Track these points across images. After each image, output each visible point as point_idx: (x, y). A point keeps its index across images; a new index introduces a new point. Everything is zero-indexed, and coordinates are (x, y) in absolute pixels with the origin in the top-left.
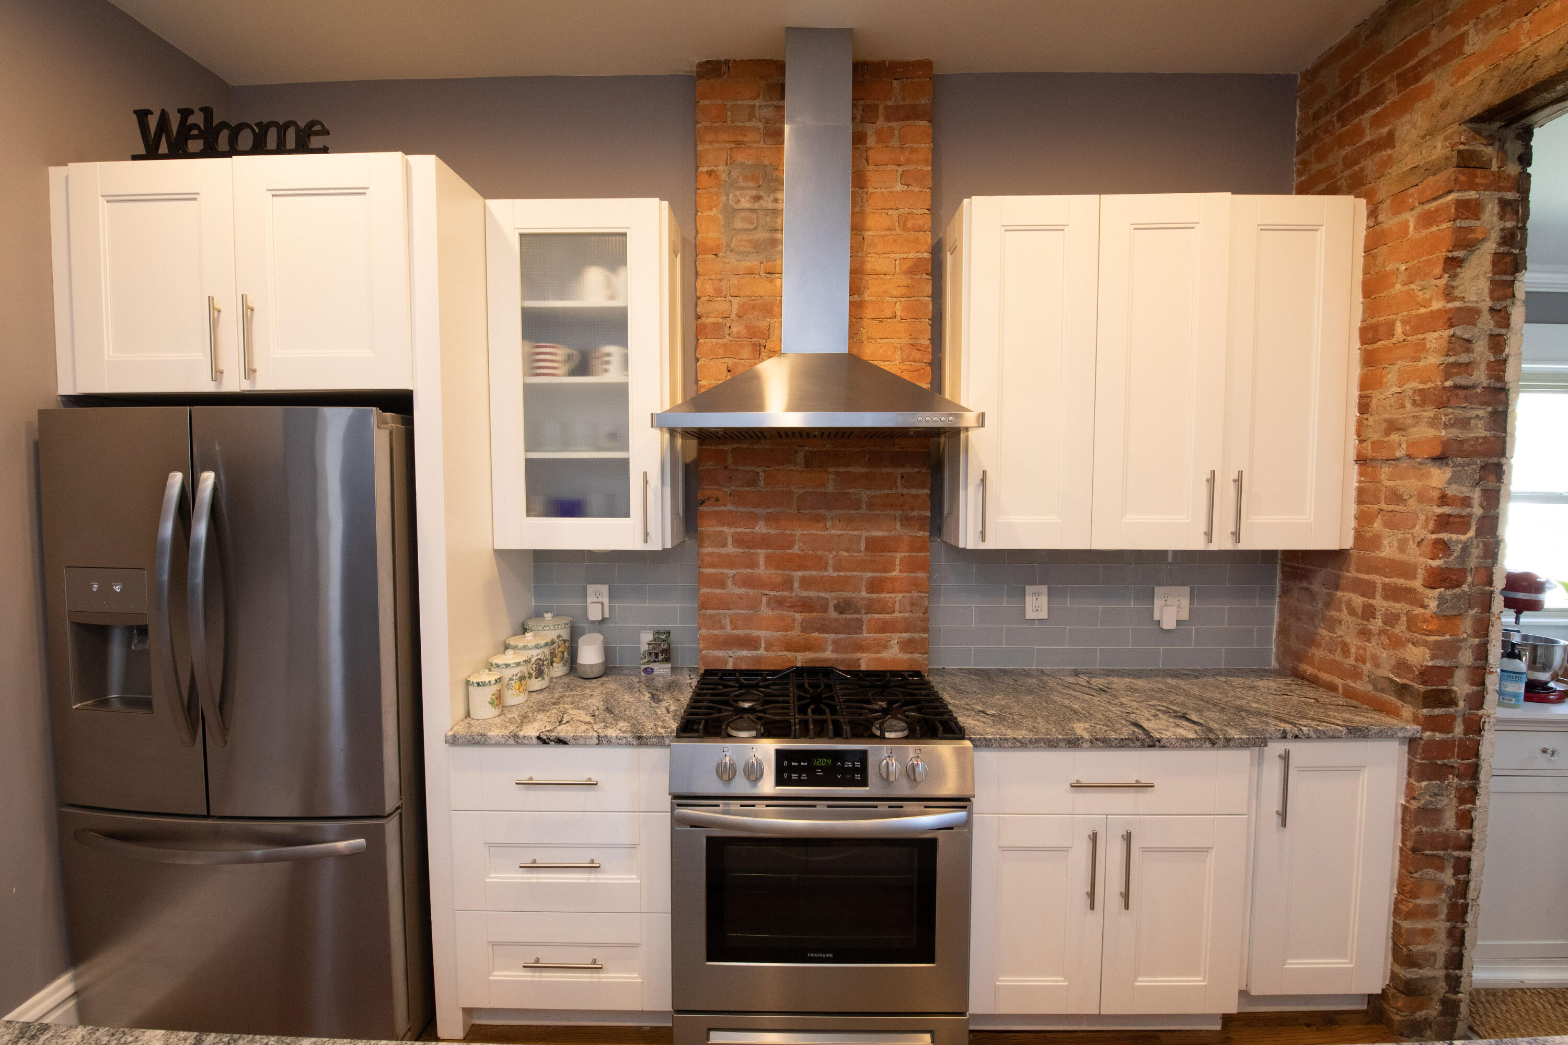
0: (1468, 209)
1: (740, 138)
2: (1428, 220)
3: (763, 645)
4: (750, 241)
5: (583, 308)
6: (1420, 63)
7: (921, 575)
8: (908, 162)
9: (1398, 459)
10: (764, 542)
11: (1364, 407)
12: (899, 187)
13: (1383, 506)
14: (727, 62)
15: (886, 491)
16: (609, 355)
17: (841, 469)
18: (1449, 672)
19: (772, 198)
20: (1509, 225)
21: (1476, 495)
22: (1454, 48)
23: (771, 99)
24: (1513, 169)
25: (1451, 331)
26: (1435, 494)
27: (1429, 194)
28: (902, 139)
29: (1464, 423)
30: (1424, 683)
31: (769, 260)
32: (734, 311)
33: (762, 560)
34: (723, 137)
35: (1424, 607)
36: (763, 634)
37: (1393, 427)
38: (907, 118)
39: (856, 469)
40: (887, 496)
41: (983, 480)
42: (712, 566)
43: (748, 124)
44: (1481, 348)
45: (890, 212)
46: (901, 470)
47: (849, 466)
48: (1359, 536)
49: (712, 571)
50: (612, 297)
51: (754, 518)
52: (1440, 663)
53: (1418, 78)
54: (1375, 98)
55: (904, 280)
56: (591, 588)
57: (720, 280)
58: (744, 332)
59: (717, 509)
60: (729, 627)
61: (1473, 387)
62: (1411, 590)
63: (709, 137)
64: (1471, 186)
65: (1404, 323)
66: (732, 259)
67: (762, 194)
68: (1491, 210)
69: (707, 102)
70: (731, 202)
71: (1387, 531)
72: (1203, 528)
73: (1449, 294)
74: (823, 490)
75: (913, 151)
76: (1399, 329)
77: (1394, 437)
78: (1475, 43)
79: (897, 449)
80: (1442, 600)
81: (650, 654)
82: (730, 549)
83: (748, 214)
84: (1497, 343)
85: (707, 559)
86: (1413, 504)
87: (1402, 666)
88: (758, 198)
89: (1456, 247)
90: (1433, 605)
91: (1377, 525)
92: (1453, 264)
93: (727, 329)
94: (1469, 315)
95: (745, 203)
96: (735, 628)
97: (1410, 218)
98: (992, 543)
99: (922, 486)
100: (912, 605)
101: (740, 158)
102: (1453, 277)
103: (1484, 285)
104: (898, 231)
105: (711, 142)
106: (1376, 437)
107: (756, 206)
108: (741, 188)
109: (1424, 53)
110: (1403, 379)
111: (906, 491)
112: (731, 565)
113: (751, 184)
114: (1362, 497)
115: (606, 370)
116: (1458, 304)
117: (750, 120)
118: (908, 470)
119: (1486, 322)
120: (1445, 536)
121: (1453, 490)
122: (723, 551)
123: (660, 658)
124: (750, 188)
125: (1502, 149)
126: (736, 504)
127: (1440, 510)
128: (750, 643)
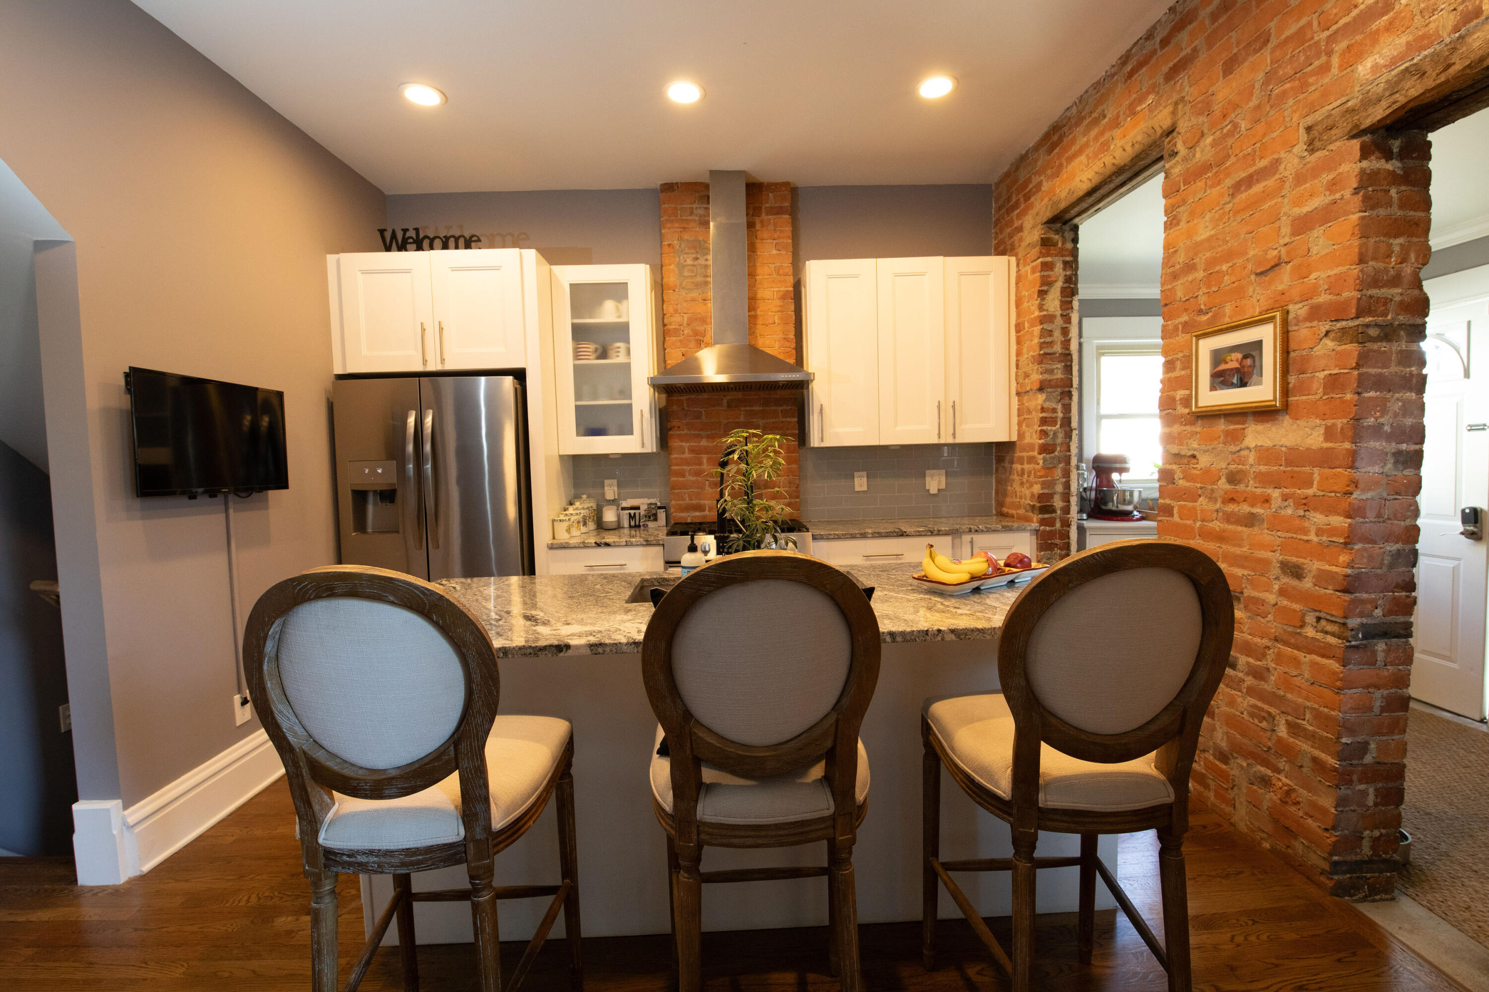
0: (1048, 266)
1: (686, 226)
3: (707, 509)
4: (693, 283)
5: (604, 323)
6: (1030, 191)
7: (794, 466)
8: (779, 238)
9: (1028, 392)
10: (706, 451)
11: (1018, 365)
12: (774, 252)
13: (1025, 416)
14: (677, 183)
15: (773, 420)
16: (619, 348)
17: (748, 408)
18: (1050, 496)
19: (705, 257)
20: (1068, 273)
21: (1059, 407)
22: (1039, 185)
23: (702, 203)
24: (1069, 245)
25: (1041, 327)
26: (1039, 407)
27: (1033, 258)
28: (775, 225)
29: (1051, 372)
30: (1039, 502)
31: (703, 293)
32: (685, 321)
33: (705, 461)
34: (676, 225)
35: (1038, 464)
36: (707, 502)
37: (1026, 375)
38: (778, 213)
39: (757, 408)
40: (773, 422)
41: (821, 410)
42: (677, 465)
43: (690, 218)
44: (1057, 335)
45: (770, 265)
46: (781, 408)
47: (752, 406)
48: (1019, 433)
49: (677, 468)
50: (619, 317)
51: (700, 437)
52: (1046, 491)
53: (1029, 198)
54: (1016, 206)
55: (779, 302)
56: (607, 482)
57: (677, 304)
58: (691, 333)
59: (679, 433)
60: (687, 499)
61: (1054, 353)
62: (1034, 457)
63: (669, 225)
64: (1049, 255)
65: (1028, 322)
66: (683, 292)
67: (699, 256)
68: (1059, 266)
69: (666, 206)
70: (682, 262)
71: (1027, 429)
72: (937, 432)
73: (1041, 308)
74: (738, 420)
75: (782, 232)
76: (1026, 325)
77: (1027, 380)
78: (1046, 186)
79: (778, 396)
80: (1045, 460)
81: (646, 516)
82: (687, 455)
83: (690, 268)
84: (1065, 331)
85: (674, 461)
86: (1034, 414)
87: (1033, 495)
88: (697, 259)
89: (1042, 285)
90: (1041, 462)
91: (1024, 426)
92: (1042, 294)
93: (681, 332)
94: (1050, 318)
95: (689, 262)
96: (691, 500)
98: (827, 443)
99: (793, 417)
100: (790, 483)
101: (686, 236)
102: (1043, 299)
103: (1057, 303)
104: (775, 276)
105: (669, 228)
106: (1022, 381)
107: (696, 263)
108: (687, 253)
109: (1031, 186)
110: (1028, 351)
111: (784, 420)
112: (688, 464)
113: (693, 251)
114: (1019, 413)
115: (618, 356)
116: (1045, 313)
117: (690, 216)
118: (785, 407)
119: (1059, 321)
120: (1045, 428)
121: (1047, 405)
122: (682, 456)
123: (652, 519)
124: (692, 253)
125: (1063, 236)
126: (689, 429)
127: (1041, 415)
128: (700, 508)
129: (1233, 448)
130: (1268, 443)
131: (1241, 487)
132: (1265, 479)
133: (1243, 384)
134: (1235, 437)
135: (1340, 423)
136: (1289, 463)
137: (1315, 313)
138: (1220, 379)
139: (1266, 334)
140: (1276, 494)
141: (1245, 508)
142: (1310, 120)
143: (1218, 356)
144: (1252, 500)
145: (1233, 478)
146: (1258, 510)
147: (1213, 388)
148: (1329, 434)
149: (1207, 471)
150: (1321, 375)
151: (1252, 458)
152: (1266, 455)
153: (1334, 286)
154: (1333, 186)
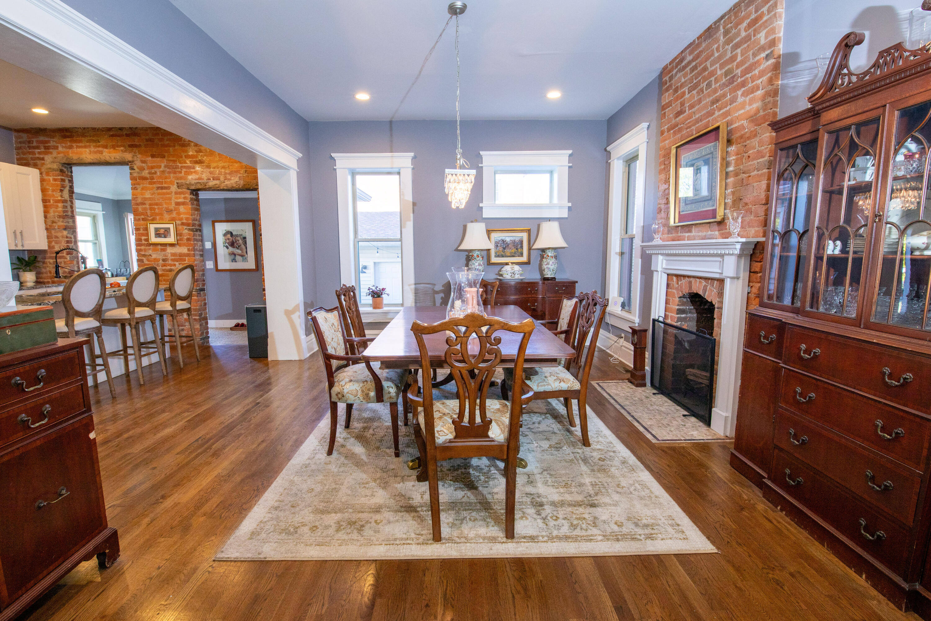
0: (63, 180)
2: (55, 180)
9: (54, 229)
11: (46, 217)
20: (70, 184)
21: (72, 236)
22: (56, 147)
25: (62, 204)
27: (54, 174)
29: (67, 222)
37: (53, 222)
44: (69, 207)
48: (49, 246)
54: (38, 148)
61: (68, 215)
64: (63, 176)
65: (53, 200)
68: (67, 181)
71: (55, 245)
72: (15, 244)
73: (61, 196)
76: (51, 201)
77: (54, 224)
78: (61, 149)
80: (70, 257)
84: (72, 207)
86: (61, 238)
89: (62, 187)
91: (53, 243)
92: (61, 191)
94: (65, 201)
97: (51, 178)
102: (62, 193)
103: (67, 194)
106: (50, 224)
109: (50, 145)
110: (54, 212)
114: (48, 237)
116: (63, 199)
119: (69, 203)
120: (68, 245)
121: (68, 235)
125: (67, 170)
127: (67, 239)
129: (163, 253)
130: (173, 252)
131: (167, 262)
132: (173, 260)
133: (165, 237)
134: (164, 250)
135: (191, 248)
136: (180, 256)
137: (183, 224)
138: (158, 235)
139: (171, 226)
140: (177, 263)
141: (169, 267)
142: (177, 181)
143: (157, 230)
144: (171, 265)
145: (164, 260)
146: (172, 268)
147: (156, 237)
148: (189, 250)
149: (155, 259)
150: (186, 237)
151: (169, 255)
152: (173, 254)
153: (187, 219)
154: (185, 198)
